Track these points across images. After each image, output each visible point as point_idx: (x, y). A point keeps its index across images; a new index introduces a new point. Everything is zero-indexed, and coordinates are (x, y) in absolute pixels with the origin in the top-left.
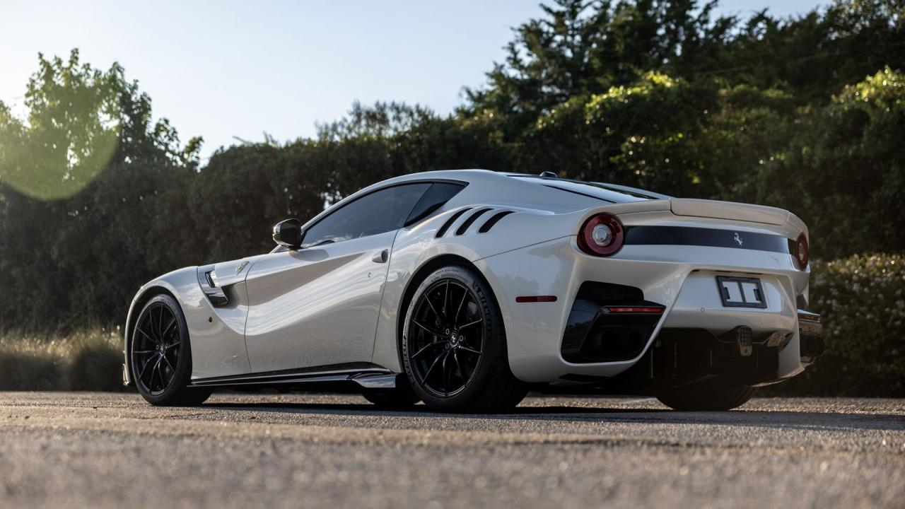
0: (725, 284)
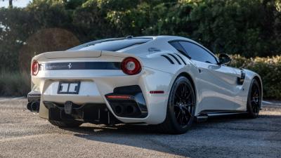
0: (63, 85)
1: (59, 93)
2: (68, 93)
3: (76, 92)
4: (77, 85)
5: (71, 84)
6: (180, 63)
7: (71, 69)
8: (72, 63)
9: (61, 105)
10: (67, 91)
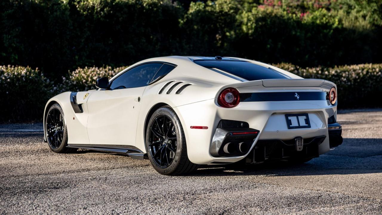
1: (290, 128)
2: (299, 127)
3: (307, 125)
5: (299, 117)
7: (299, 100)
10: (298, 125)
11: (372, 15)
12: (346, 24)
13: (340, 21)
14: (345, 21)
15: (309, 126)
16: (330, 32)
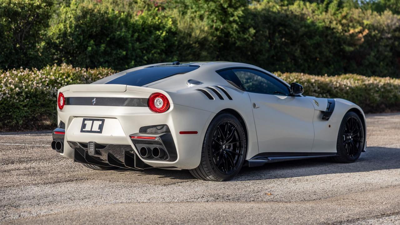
1: (82, 131)
2: (91, 131)
3: (99, 130)
4: (100, 122)
5: (95, 122)
6: (221, 98)
7: (95, 105)
8: (97, 98)
9: (85, 145)
10: (90, 130)
11: (210, 15)
12: (181, 26)
13: (174, 22)
14: (180, 22)
15: (100, 132)
16: (162, 33)
